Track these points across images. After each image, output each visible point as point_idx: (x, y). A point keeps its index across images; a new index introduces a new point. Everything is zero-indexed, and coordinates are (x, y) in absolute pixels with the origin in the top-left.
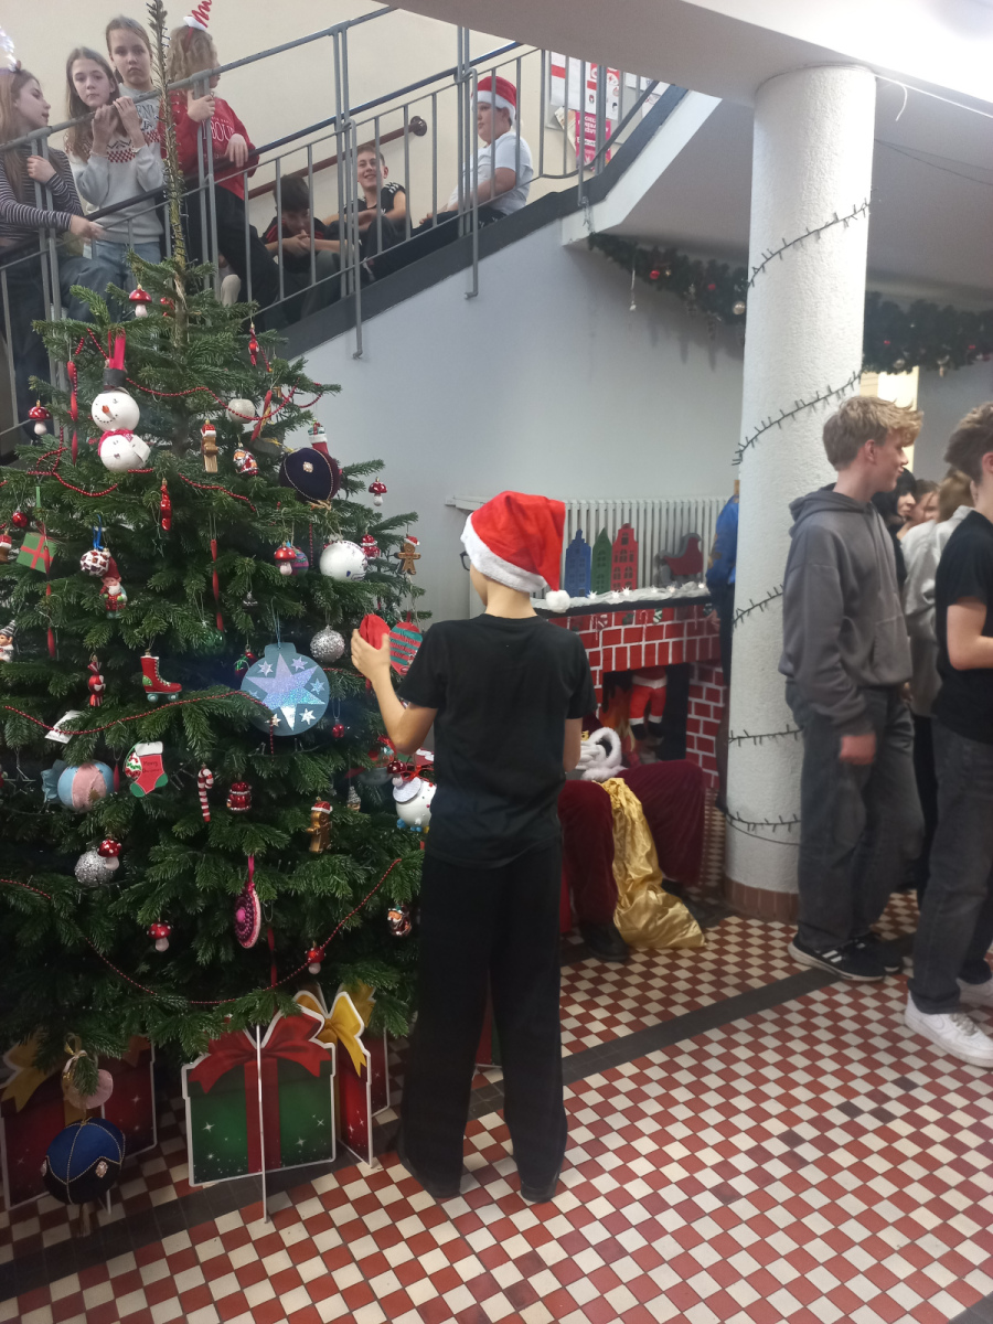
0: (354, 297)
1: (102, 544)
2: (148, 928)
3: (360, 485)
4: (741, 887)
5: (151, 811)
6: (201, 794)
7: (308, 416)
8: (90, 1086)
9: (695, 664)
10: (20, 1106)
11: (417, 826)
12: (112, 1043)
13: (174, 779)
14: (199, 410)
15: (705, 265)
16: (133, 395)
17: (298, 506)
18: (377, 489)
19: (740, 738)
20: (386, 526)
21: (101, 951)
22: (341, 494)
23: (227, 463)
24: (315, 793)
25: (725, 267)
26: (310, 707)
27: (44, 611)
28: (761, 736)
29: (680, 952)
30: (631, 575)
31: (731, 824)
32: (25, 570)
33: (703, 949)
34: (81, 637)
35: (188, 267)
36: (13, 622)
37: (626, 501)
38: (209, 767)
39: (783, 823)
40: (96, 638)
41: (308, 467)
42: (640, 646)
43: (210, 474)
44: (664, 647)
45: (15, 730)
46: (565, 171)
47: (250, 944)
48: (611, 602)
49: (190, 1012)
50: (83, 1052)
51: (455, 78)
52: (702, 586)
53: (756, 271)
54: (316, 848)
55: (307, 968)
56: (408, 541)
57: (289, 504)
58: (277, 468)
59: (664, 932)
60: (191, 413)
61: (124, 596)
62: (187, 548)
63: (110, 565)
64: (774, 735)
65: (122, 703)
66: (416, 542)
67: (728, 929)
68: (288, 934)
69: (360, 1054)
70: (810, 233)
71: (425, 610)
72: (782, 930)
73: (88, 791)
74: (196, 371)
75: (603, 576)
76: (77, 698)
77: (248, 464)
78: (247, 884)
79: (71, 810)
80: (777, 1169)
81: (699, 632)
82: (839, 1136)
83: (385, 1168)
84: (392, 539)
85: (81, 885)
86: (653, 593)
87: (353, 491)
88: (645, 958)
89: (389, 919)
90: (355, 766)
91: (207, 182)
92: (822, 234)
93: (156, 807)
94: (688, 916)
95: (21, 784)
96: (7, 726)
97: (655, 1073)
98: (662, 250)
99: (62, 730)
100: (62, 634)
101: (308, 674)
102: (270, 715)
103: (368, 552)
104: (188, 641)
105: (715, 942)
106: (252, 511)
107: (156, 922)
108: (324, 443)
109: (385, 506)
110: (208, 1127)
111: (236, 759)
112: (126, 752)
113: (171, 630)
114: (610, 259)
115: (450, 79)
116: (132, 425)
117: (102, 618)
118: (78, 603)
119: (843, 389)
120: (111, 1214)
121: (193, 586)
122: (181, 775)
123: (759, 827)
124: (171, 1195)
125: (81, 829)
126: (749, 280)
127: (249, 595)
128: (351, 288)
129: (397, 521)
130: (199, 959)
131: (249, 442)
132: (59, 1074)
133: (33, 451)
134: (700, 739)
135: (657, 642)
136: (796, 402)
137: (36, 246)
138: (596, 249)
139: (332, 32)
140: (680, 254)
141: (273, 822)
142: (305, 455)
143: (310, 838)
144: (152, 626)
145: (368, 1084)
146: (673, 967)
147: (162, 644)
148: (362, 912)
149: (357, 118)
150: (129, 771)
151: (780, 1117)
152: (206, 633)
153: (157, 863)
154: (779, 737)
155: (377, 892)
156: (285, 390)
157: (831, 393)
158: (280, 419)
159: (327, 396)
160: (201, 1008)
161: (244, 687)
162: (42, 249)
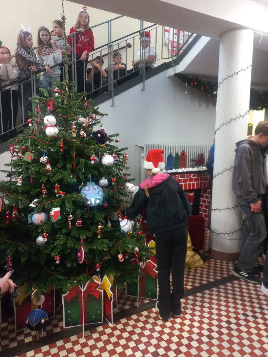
0: (112, 91)
1: (46, 155)
2: (54, 257)
3: (113, 140)
4: (215, 251)
5: (56, 226)
6: (69, 221)
7: (99, 122)
8: (38, 299)
9: (202, 189)
10: (20, 304)
11: (126, 232)
12: (44, 288)
13: (62, 217)
14: (72, 120)
15: (206, 82)
16: (54, 116)
17: (96, 145)
18: (117, 141)
19: (215, 210)
20: (119, 151)
21: (42, 263)
22: (108, 142)
23: (78, 135)
24: (99, 222)
25: (211, 82)
26: (98, 199)
27: (30, 173)
28: (220, 209)
29: (198, 269)
30: (185, 164)
31: (212, 233)
32: (25, 162)
33: (204, 268)
34: (40, 180)
35: (69, 83)
36: (22, 175)
37: (183, 144)
38: (71, 215)
39: (226, 234)
40: (43, 180)
41: (99, 135)
42: (187, 184)
43: (74, 137)
44: (194, 184)
45: (21, 204)
46: (168, 57)
47: (81, 262)
48: (179, 172)
49: (65, 280)
50: (37, 290)
51: (140, 33)
52: (204, 168)
53: (220, 83)
54: (99, 237)
55: (96, 269)
56: (125, 155)
57: (94, 145)
58: (91, 136)
59: (193, 263)
60: (69, 121)
61: (51, 169)
62: (67, 157)
63: (48, 161)
64: (224, 209)
65: (49, 197)
66: (127, 155)
67: (211, 262)
68: (91, 260)
69: (110, 293)
70: (235, 73)
71: (129, 173)
72: (226, 263)
73: (40, 220)
74: (71, 110)
75: (177, 165)
76: (38, 195)
77: (84, 135)
78: (81, 246)
79: (35, 225)
80: (225, 331)
81: (203, 180)
82: (242, 322)
83: (116, 325)
84: (121, 154)
85: (38, 245)
86: (191, 169)
87: (111, 141)
88: (188, 270)
89: (118, 257)
90: (110, 215)
91: (74, 61)
92: (238, 73)
93: (57, 225)
94: (200, 259)
95: (23, 218)
96: (20, 203)
97: (190, 302)
98: (194, 77)
99: (34, 204)
100: (35, 178)
101: (98, 190)
102: (88, 201)
103: (115, 158)
104: (67, 181)
105: (207, 266)
106: (84, 147)
107: (57, 256)
108: (104, 129)
109: (119, 146)
110: (69, 312)
111: (79, 212)
112: (50, 210)
113: (63, 178)
114: (180, 80)
115: (138, 33)
116: (54, 124)
117: (45, 175)
118: (39, 170)
119: (244, 115)
120: (43, 334)
121: (69, 166)
122: (64, 216)
123: (220, 235)
124: (59, 330)
125: (38, 230)
126: (218, 86)
127: (83, 169)
128: (111, 88)
129: (122, 150)
130: (68, 266)
131: (84, 129)
132: (30, 296)
133: (28, 130)
134: (203, 210)
135: (192, 183)
136: (231, 119)
137: (30, 77)
138: (176, 77)
139: (108, 22)
140: (199, 78)
141: (88, 229)
142: (98, 132)
143: (97, 234)
144: (58, 177)
145: (112, 301)
146: (195, 272)
147: (60, 181)
148: (111, 255)
149: (113, 44)
150: (51, 215)
151: (225, 316)
152: (72, 179)
153: (58, 240)
154: (226, 209)
155: (115, 250)
156: (94, 115)
157: (240, 116)
158: (92, 123)
159: (105, 117)
160: (68, 279)
161: (81, 193)
162: (32, 78)
